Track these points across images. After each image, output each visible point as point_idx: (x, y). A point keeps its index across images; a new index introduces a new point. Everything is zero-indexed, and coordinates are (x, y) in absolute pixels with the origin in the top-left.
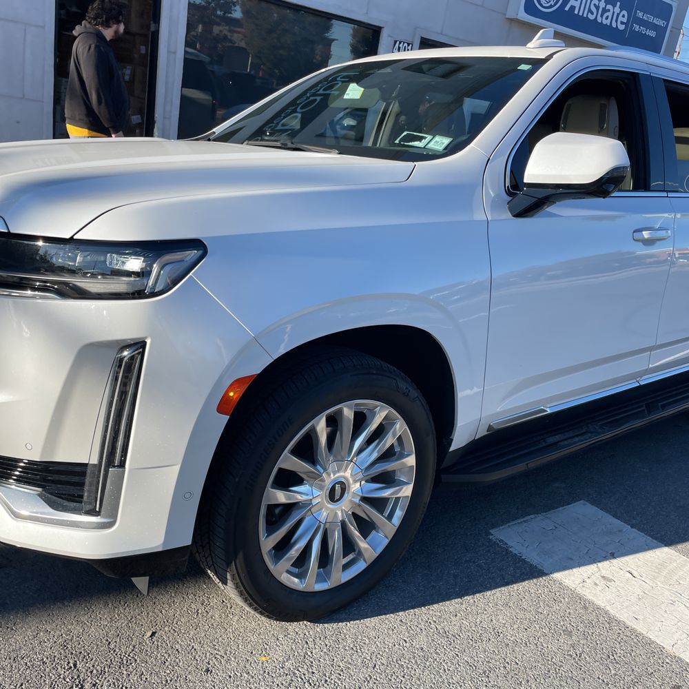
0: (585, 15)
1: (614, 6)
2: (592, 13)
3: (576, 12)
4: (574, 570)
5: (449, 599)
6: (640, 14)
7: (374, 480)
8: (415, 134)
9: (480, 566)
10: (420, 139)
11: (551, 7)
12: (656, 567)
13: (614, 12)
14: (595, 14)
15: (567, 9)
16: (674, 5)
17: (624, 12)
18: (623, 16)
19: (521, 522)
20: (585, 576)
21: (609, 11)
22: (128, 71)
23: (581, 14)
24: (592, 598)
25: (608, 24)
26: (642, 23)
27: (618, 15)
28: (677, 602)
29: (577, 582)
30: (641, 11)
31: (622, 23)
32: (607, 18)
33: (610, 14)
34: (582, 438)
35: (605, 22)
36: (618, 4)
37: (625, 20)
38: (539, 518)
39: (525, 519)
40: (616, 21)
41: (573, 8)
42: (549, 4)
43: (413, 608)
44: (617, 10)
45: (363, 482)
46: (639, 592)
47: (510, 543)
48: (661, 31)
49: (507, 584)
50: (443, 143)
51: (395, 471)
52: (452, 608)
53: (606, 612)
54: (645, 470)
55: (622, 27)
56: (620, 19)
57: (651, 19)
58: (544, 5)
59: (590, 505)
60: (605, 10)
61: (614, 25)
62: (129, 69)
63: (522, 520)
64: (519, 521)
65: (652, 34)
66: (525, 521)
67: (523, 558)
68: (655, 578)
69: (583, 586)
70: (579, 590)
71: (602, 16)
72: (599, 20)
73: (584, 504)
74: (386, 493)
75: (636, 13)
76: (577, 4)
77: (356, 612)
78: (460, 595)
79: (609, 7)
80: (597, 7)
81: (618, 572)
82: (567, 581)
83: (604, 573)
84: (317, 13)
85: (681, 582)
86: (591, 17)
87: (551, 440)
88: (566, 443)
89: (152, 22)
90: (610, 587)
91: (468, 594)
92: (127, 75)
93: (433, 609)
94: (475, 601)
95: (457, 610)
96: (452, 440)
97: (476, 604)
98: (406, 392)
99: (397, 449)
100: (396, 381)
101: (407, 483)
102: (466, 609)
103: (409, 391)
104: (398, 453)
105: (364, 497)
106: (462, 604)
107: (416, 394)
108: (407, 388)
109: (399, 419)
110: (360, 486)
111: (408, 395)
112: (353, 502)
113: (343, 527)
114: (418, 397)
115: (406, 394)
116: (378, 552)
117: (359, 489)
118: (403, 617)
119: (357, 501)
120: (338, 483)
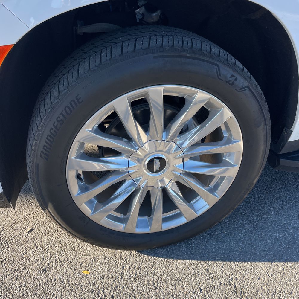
5: (260, 260)
7: (202, 158)
43: (224, 260)
45: (187, 160)
52: (258, 270)
77: (175, 251)
78: (272, 260)
91: (280, 260)
93: (241, 266)
94: (283, 269)
95: (263, 273)
96: (292, 132)
97: (284, 272)
98: (230, 81)
99: (225, 135)
100: (217, 67)
101: (232, 165)
102: (272, 275)
103: (236, 79)
104: (227, 138)
105: (186, 172)
106: (270, 268)
107: (246, 84)
108: (232, 76)
109: (223, 107)
110: (183, 162)
111: (233, 84)
112: (174, 174)
113: (164, 191)
114: (248, 87)
115: (230, 83)
116: (200, 213)
117: (182, 165)
118: (210, 266)
119: (178, 174)
120: (157, 158)
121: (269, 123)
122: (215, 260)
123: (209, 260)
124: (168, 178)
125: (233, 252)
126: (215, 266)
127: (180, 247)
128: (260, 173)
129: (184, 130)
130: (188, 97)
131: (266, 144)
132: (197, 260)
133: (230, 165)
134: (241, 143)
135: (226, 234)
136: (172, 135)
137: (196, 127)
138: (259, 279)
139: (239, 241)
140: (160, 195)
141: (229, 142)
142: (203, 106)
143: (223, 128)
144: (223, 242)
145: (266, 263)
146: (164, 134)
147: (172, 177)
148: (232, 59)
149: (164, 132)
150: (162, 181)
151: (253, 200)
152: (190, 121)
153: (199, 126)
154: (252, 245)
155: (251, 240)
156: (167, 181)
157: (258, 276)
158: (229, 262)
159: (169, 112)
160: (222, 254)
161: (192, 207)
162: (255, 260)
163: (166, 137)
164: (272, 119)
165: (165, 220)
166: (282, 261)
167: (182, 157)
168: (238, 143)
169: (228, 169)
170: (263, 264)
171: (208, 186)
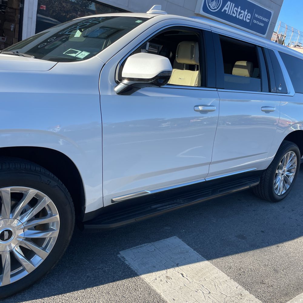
0: (231, 14)
1: (245, 11)
2: (234, 14)
3: (227, 13)
4: (154, 273)
5: (77, 290)
6: (257, 16)
7: (36, 228)
8: (74, 50)
9: (104, 271)
10: (76, 52)
11: (215, 9)
12: (197, 271)
13: (244, 14)
14: (236, 14)
15: (223, 11)
16: (272, 13)
17: (249, 14)
18: (249, 16)
19: (138, 247)
20: (158, 276)
21: (242, 13)
22: (12, 27)
23: (229, 14)
24: (156, 288)
25: (242, 19)
26: (257, 19)
27: (246, 15)
28: (199, 290)
29: (151, 280)
30: (257, 14)
31: (248, 19)
32: (241, 16)
33: (243, 14)
34: (170, 206)
35: (240, 18)
36: (247, 10)
37: (249, 18)
38: (149, 245)
39: (141, 246)
40: (246, 18)
41: (225, 11)
42: (214, 8)
43: (54, 295)
44: (246, 13)
45: (26, 230)
46: (182, 285)
47: (127, 259)
48: (266, 24)
49: (114, 281)
50: (85, 55)
51: (49, 223)
52: (76, 295)
53: (160, 296)
54: (214, 221)
55: (248, 21)
56: (247, 17)
57: (261, 18)
58: (212, 8)
59: (178, 238)
60: (240, 13)
61: (244, 19)
62: (13, 25)
63: (139, 246)
64: (137, 247)
65: (262, 25)
66: (140, 247)
67: (130, 266)
68: (194, 277)
69: (154, 282)
70: (151, 284)
71: (239, 15)
72: (238, 17)
73: (175, 238)
74: (40, 235)
75: (254, 15)
76: (227, 9)
77: (20, 298)
78: (85, 288)
79: (242, 11)
80: (237, 11)
81: (176, 274)
82: (147, 279)
83: (168, 275)
84: (103, 4)
85: (206, 279)
86: (234, 15)
87: (154, 207)
88: (161, 208)
89: (20, 3)
90: (168, 282)
91: (89, 287)
92: (12, 28)
93: (66, 295)
94: (91, 291)
95: (79, 296)
96: (85, 207)
97: (91, 292)
98: (47, 183)
99: (49, 212)
100: (40, 177)
101: (55, 230)
102: (84, 295)
103: (50, 182)
104: (50, 214)
105: (26, 238)
106: (83, 292)
107: (56, 184)
108: (48, 181)
109: (45, 196)
110: (24, 232)
111: (49, 184)
112: (18, 241)
113: (12, 253)
114: (57, 185)
115: (48, 184)
116: (37, 266)
117: (23, 234)
118: (46, 300)
119: (21, 240)
120: (6, 231)
121: (72, 204)
122: (48, 296)
123: (45, 297)
124: (14, 244)
125: (61, 289)
126: (49, 299)
127: (24, 295)
128: (71, 233)
129: (23, 212)
130: (25, 192)
131: (72, 215)
132: (37, 299)
133: (53, 230)
134: (58, 216)
135: (56, 281)
136: (16, 215)
137: (30, 209)
138: (77, 299)
139: (65, 282)
140: (8, 256)
141: (51, 215)
142: (34, 197)
143: (47, 209)
144: (54, 286)
145: (81, 291)
146: (11, 215)
147: (17, 243)
148: (48, 172)
149: (11, 213)
150: (10, 245)
151: (74, 258)
152: (26, 206)
153: (32, 209)
154: (73, 283)
155: (72, 280)
156: (13, 245)
157: (76, 298)
158: (58, 296)
159: (13, 202)
160: (54, 292)
161: (31, 262)
162: (74, 291)
163: (12, 216)
164: (73, 201)
165: (12, 276)
166: (91, 287)
167: (23, 228)
168: (56, 216)
169: (54, 232)
170: (79, 292)
171: (42, 247)
